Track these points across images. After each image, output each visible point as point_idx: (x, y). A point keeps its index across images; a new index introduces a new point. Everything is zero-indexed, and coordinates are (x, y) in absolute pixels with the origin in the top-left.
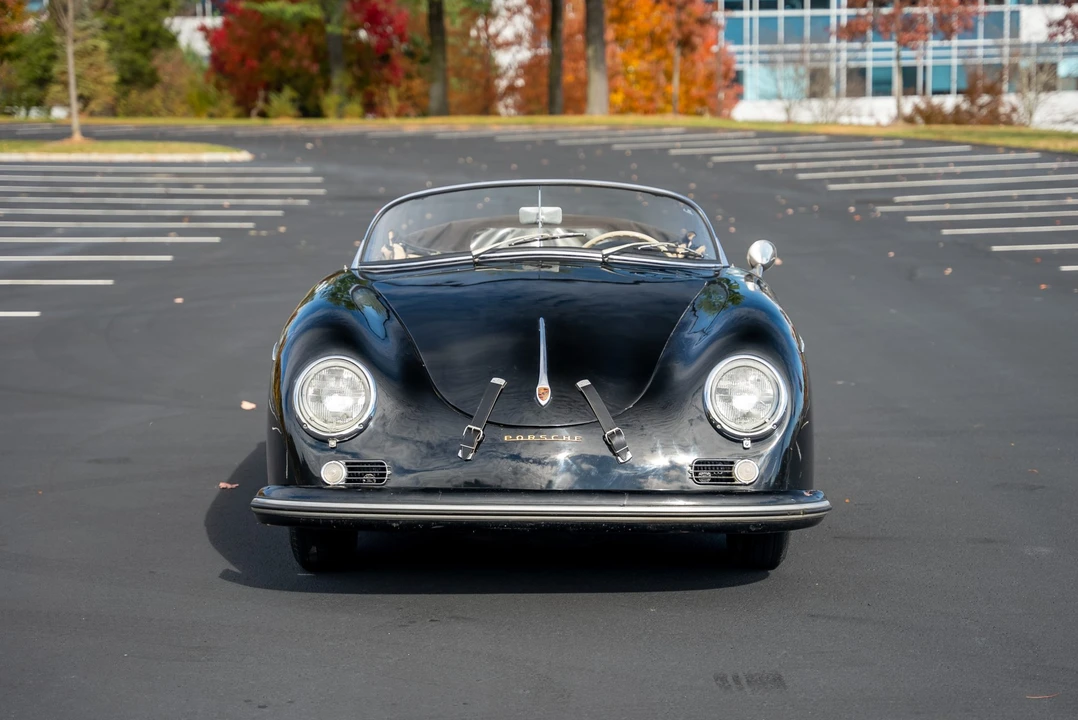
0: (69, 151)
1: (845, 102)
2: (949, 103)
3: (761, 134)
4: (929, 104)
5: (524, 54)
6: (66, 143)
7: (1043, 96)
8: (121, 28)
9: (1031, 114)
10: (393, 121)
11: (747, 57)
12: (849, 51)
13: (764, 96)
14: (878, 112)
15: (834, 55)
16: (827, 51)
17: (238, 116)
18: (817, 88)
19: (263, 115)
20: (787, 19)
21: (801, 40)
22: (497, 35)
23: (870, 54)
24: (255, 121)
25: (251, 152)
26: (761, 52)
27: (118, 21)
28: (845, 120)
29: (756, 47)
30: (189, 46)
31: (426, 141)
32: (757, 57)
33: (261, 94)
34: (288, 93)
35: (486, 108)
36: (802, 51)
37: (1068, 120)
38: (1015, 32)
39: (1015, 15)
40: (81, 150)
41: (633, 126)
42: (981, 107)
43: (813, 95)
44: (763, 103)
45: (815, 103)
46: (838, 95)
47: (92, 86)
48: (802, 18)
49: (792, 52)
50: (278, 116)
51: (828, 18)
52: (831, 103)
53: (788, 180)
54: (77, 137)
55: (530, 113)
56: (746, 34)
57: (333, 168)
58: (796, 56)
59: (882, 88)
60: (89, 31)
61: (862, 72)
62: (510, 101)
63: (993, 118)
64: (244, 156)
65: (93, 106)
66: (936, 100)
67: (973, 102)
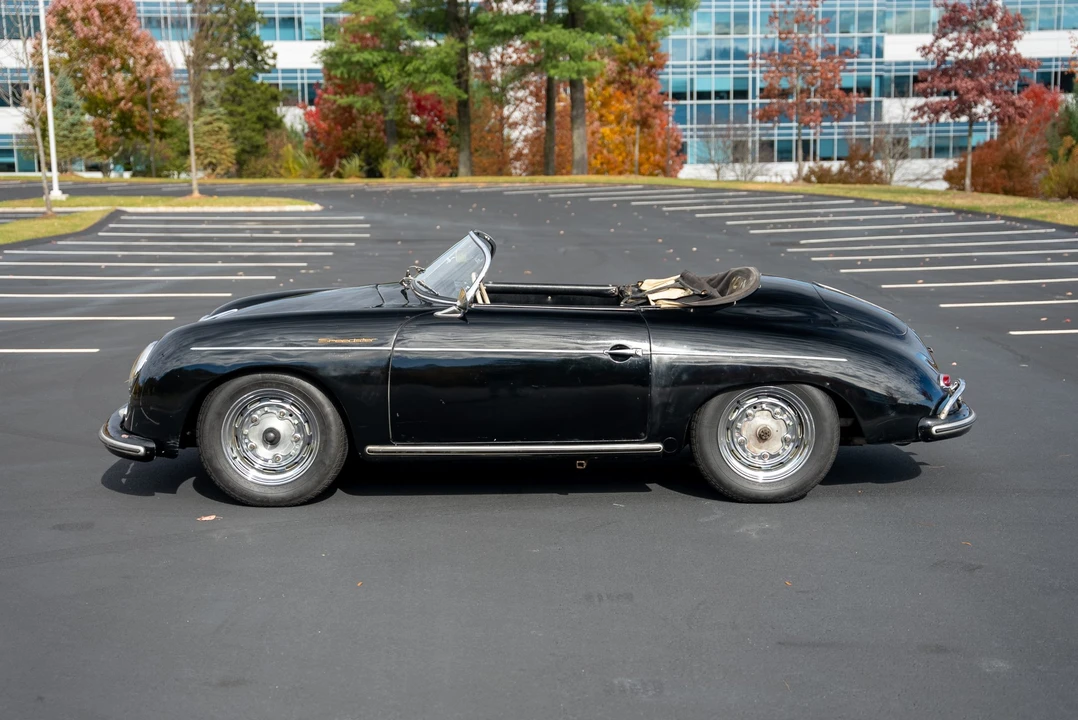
0: (187, 205)
1: (758, 166)
2: (835, 166)
3: (699, 190)
4: (821, 168)
5: (529, 131)
6: (188, 199)
7: (900, 162)
8: (243, 114)
9: (891, 175)
10: (431, 180)
11: (689, 133)
12: (761, 129)
13: (701, 161)
14: (783, 173)
15: (750, 133)
16: (746, 129)
17: (321, 177)
18: (738, 156)
19: (339, 175)
20: (716, 105)
21: (728, 122)
22: (509, 117)
23: (776, 131)
24: (332, 181)
25: (321, 205)
26: (698, 130)
27: (241, 109)
28: (759, 179)
29: (695, 126)
30: (292, 127)
31: (452, 195)
32: (695, 133)
33: (338, 160)
34: (356, 162)
35: (501, 170)
36: (728, 129)
37: (917, 179)
38: (879, 116)
39: (879, 104)
40: (197, 204)
41: (605, 184)
42: (858, 170)
43: (736, 160)
44: (701, 166)
45: (738, 166)
46: (753, 161)
47: (218, 156)
48: (729, 105)
49: (722, 129)
50: (349, 176)
51: (747, 104)
52: (749, 167)
53: (717, 225)
54: (196, 194)
55: (533, 173)
56: (688, 117)
57: (379, 217)
58: (724, 133)
59: (785, 155)
60: (216, 117)
61: (771, 143)
62: (518, 164)
63: (867, 178)
64: (317, 207)
65: (218, 170)
66: (826, 164)
67: (852, 167)
